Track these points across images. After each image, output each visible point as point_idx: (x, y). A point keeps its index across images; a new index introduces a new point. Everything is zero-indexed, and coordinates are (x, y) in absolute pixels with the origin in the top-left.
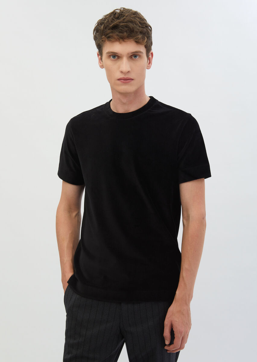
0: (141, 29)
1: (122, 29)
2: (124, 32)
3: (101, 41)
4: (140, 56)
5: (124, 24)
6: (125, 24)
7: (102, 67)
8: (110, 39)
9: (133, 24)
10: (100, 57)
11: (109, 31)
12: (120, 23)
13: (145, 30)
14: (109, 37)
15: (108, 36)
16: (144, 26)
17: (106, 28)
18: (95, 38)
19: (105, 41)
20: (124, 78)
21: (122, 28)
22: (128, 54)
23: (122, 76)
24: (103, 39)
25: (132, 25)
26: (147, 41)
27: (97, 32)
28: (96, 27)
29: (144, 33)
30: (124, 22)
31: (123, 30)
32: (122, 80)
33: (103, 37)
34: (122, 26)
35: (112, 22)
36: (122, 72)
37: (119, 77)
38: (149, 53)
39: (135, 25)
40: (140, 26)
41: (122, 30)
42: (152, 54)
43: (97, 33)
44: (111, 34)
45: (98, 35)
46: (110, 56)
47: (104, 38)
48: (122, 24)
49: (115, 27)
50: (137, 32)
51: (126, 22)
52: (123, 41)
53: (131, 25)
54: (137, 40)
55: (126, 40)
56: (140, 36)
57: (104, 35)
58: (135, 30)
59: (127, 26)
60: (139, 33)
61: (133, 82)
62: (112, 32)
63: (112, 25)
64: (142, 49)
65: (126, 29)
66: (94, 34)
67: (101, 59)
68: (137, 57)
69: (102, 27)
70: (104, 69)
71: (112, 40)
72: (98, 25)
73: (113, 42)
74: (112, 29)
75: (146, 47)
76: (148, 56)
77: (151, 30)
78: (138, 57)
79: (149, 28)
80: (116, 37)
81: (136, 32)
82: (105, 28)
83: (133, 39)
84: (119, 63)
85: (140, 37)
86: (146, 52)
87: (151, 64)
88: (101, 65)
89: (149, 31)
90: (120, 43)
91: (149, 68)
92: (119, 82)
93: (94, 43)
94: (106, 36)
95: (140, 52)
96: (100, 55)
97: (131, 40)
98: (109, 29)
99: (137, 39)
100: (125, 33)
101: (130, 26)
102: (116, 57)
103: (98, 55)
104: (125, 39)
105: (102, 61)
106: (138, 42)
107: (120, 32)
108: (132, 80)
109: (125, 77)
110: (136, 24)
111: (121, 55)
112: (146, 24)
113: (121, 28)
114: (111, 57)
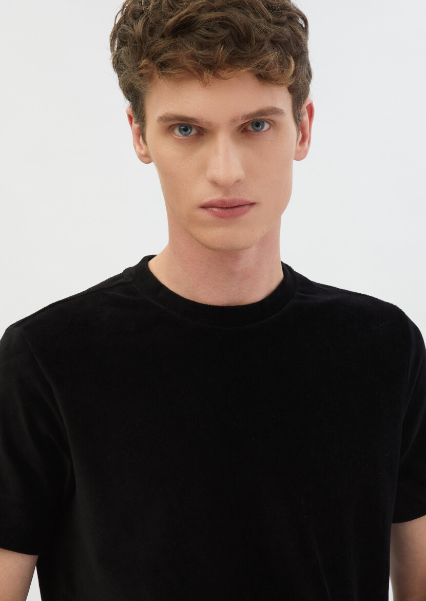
0: (273, 30)
1: (210, 34)
2: (217, 44)
3: (136, 76)
4: (273, 124)
5: (213, 15)
6: (219, 14)
7: (146, 159)
8: (169, 71)
9: (247, 15)
10: (136, 126)
11: (162, 44)
12: (199, 11)
13: (286, 30)
14: (163, 65)
15: (161, 59)
16: (284, 19)
17: (152, 31)
18: (118, 64)
19: (150, 78)
20: (223, 202)
21: (207, 29)
22: (234, 121)
23: (215, 196)
24: (142, 71)
25: (243, 17)
26: (295, 71)
27: (122, 43)
28: (118, 27)
29: (286, 43)
30: (213, 9)
31: (213, 38)
32: (216, 210)
33: (144, 62)
34: (210, 20)
35: (172, 8)
36: (215, 183)
37: (207, 200)
38: (301, 107)
39: (251, 15)
40: (269, 21)
41: (207, 38)
42: (311, 110)
43: (123, 49)
44: (169, 55)
45: (126, 54)
46: (170, 129)
47: (146, 66)
48: (206, 16)
49: (184, 28)
50: (260, 42)
51: (220, 9)
52: (216, 75)
53: (238, 16)
54: (261, 71)
55: (224, 74)
56: (272, 56)
57: (147, 55)
58: (255, 33)
59: (224, 23)
60: (267, 45)
61: (253, 211)
62: (174, 47)
63: (172, 20)
64: (281, 99)
65: (223, 33)
66: (112, 50)
67: (141, 134)
68: (263, 127)
69: (139, 26)
70: (152, 164)
71: (174, 75)
72: (124, 20)
73: (179, 81)
74: (175, 36)
75: (291, 90)
76: (297, 118)
77: (305, 30)
78: (266, 126)
79: (301, 21)
80: (188, 63)
81: (256, 41)
82: (150, 30)
83: (249, 69)
84: (203, 151)
85: (272, 58)
86: (293, 107)
87: (309, 142)
88: (143, 152)
89: (301, 33)
90: (205, 84)
91: (300, 156)
92: (204, 215)
93: (113, 79)
94: (153, 59)
95: (276, 111)
96: (135, 123)
97: (243, 71)
98: (163, 36)
99: (262, 68)
100: (221, 50)
101: (236, 21)
102: (194, 132)
103: (130, 118)
104: (220, 67)
105: (145, 142)
106: (264, 78)
107: (201, 46)
108: (252, 204)
109: (226, 198)
110: (256, 14)
111: (209, 124)
112: (290, 10)
113: (203, 32)
114: (177, 131)
